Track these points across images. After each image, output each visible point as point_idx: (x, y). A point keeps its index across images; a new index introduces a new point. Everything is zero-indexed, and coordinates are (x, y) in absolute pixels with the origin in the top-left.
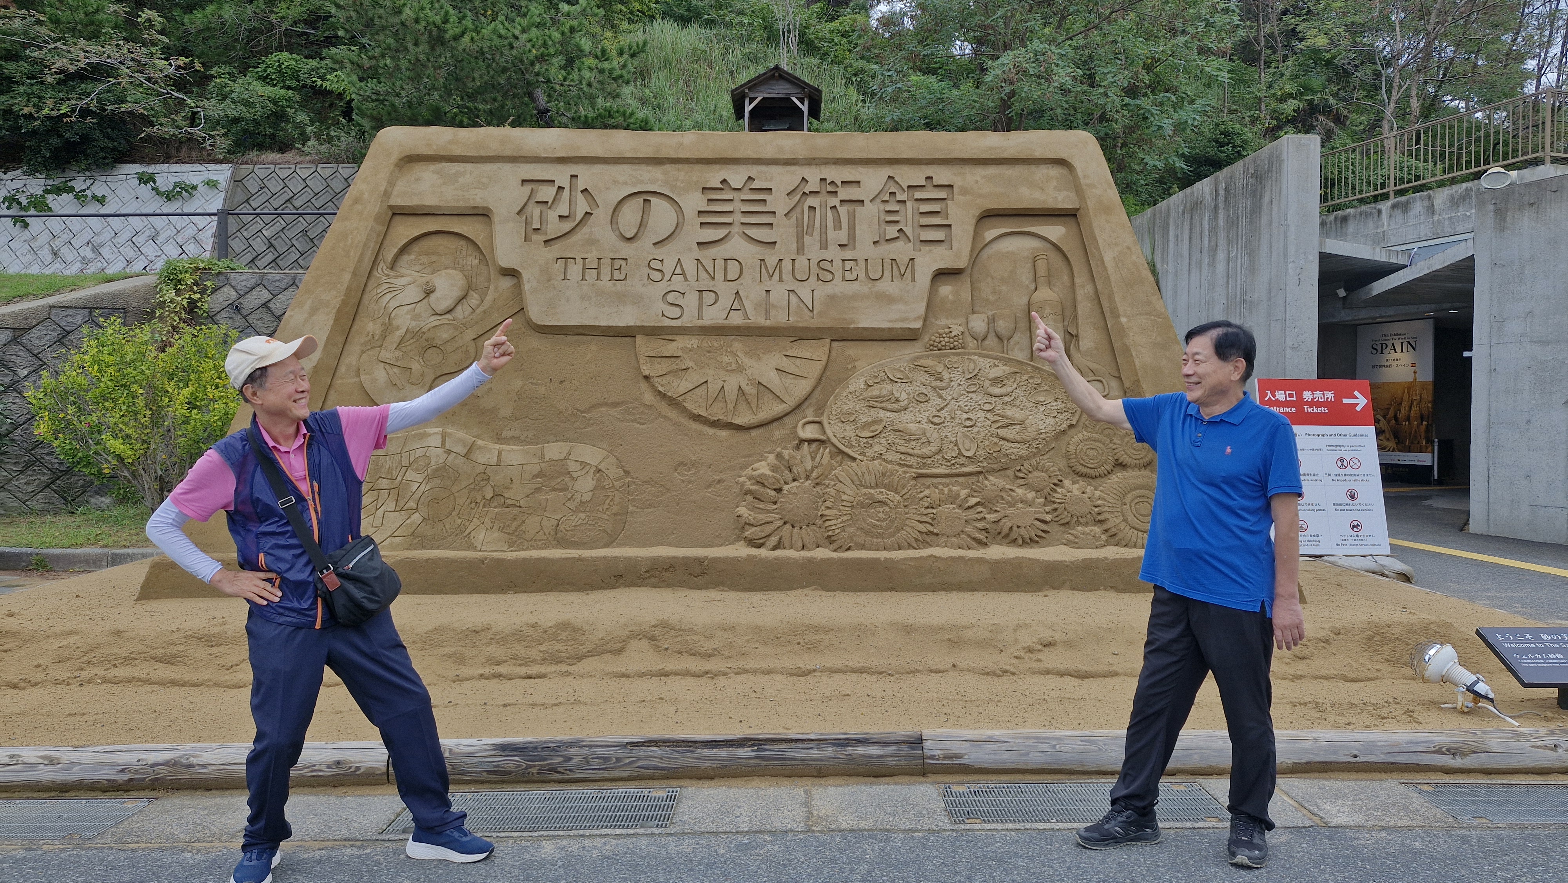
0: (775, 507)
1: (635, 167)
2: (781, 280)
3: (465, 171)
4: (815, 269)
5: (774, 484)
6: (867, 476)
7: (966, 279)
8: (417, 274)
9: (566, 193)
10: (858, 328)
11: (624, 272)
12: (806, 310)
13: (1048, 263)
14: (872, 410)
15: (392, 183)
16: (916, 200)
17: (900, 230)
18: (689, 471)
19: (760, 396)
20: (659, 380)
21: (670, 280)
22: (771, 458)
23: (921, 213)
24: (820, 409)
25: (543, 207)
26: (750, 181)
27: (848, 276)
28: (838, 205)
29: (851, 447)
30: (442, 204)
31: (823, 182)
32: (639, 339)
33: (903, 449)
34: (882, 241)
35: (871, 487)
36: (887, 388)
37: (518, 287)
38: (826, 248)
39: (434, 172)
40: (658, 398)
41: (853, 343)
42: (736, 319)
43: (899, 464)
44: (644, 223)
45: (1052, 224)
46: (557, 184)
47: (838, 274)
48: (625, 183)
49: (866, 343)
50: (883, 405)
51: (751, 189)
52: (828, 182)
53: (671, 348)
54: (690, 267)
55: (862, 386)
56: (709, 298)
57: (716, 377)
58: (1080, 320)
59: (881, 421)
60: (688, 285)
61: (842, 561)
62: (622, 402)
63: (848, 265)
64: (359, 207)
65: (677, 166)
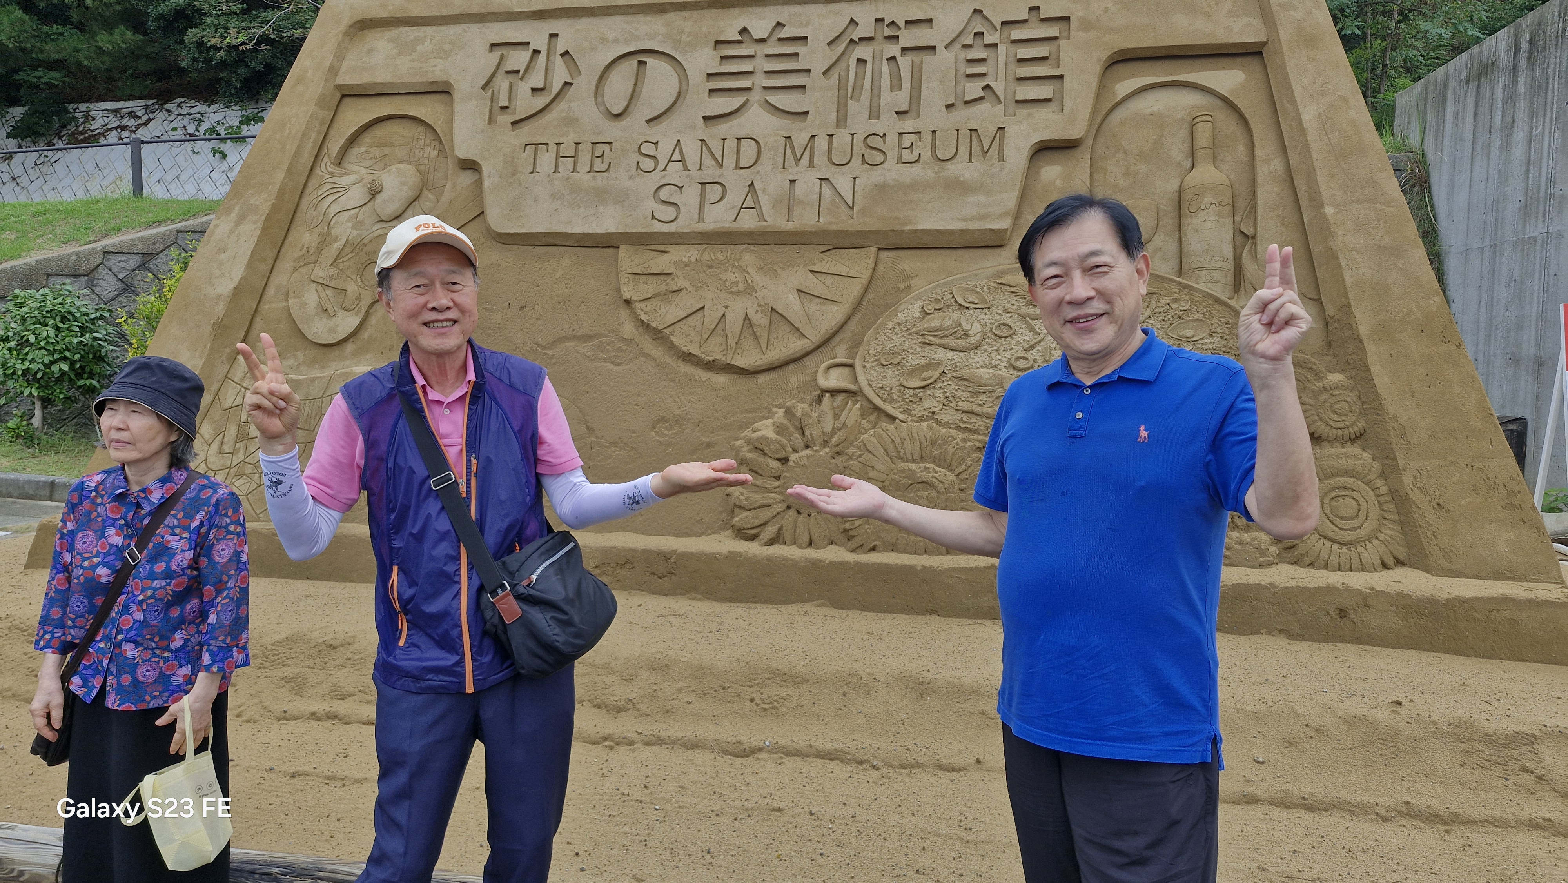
0: (777, 483)
1: (629, 18)
2: (811, 165)
3: (425, 37)
4: (859, 147)
5: (777, 452)
6: (908, 445)
7: (1083, 156)
8: (365, 171)
9: (542, 58)
10: (916, 231)
11: (606, 160)
12: (843, 207)
13: (1214, 128)
14: (927, 348)
15: (339, 56)
16: (1014, 42)
17: (987, 87)
18: (671, 428)
19: (773, 327)
20: (642, 305)
21: (665, 170)
22: (780, 412)
23: (1020, 61)
24: (855, 345)
25: (511, 78)
26: (779, 29)
27: (907, 156)
28: (898, 54)
29: (892, 401)
30: (395, 80)
31: (879, 24)
32: (624, 251)
33: (965, 406)
34: (959, 104)
35: (914, 461)
36: (953, 315)
37: (479, 183)
38: (878, 118)
39: (389, 41)
40: (641, 329)
41: (909, 252)
42: (748, 222)
43: (959, 428)
44: (635, 94)
45: (1224, 68)
46: (532, 47)
47: (892, 155)
48: (616, 41)
49: (928, 252)
50: (944, 341)
51: (780, 39)
52: (886, 22)
53: (660, 263)
54: (691, 150)
55: (917, 314)
56: (714, 192)
57: (716, 302)
58: (1259, 213)
59: (939, 364)
60: (688, 176)
61: (860, 567)
62: (595, 335)
63: (907, 140)
64: (300, 88)
65: (683, 13)
